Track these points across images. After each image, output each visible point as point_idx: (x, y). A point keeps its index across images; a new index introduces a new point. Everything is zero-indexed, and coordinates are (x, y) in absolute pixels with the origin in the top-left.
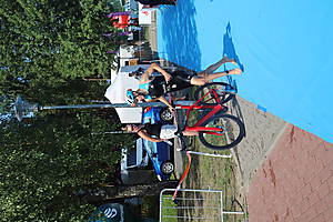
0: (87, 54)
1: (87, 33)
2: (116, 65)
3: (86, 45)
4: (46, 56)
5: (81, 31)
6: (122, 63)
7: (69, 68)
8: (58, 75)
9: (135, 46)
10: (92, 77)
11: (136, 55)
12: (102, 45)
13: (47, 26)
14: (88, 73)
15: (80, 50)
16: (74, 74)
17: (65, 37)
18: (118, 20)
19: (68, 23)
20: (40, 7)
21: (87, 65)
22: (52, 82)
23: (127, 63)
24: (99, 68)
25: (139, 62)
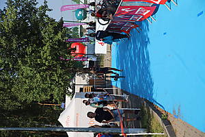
0: (44, 80)
1: (46, 59)
2: (71, 91)
3: (44, 71)
4: (5, 80)
5: (40, 57)
6: (77, 90)
7: (26, 91)
8: (14, 98)
9: (90, 74)
10: (47, 101)
11: (91, 82)
12: (59, 71)
13: (9, 53)
14: (44, 97)
15: (38, 75)
16: (30, 98)
17: (25, 63)
18: (75, 49)
19: (29, 50)
20: (4, 34)
21: (44, 90)
22: (9, 105)
23: (81, 90)
24: (55, 93)
25: (93, 89)
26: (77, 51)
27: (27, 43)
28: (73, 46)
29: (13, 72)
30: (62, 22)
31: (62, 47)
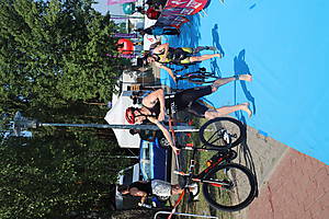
0: (90, 77)
1: (92, 56)
2: (118, 89)
3: (90, 68)
4: (49, 77)
5: (85, 53)
6: (125, 88)
7: (71, 89)
9: (138, 72)
10: (93, 100)
11: (139, 80)
12: (106, 68)
13: (53, 48)
14: (90, 96)
15: (83, 72)
16: (75, 96)
17: (69, 59)
18: (123, 45)
19: (73, 45)
20: (47, 28)
21: (90, 88)
22: (53, 103)
23: (129, 88)
24: (101, 91)
25: (141, 88)
26: (125, 48)
27: (72, 38)
28: (120, 42)
29: (57, 69)
30: (108, 16)
31: (109, 43)
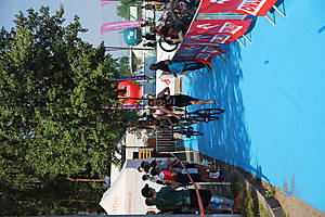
0: (76, 140)
1: (79, 108)
2: (119, 157)
3: (76, 126)
4: (15, 143)
5: (69, 105)
6: (129, 155)
7: (48, 160)
8: (30, 172)
9: (149, 130)
10: (81, 175)
11: (150, 143)
12: (100, 126)
13: (20, 98)
14: (77, 169)
15: (67, 133)
16: (55, 169)
17: (45, 114)
18: (125, 91)
19: (52, 94)
20: (12, 70)
21: (77, 157)
22: (20, 182)
23: (136, 155)
24: (94, 161)
25: (154, 154)
26: (128, 95)
27: (48, 83)
28: (121, 86)
29: (26, 130)
30: (103, 49)
31: (104, 88)
